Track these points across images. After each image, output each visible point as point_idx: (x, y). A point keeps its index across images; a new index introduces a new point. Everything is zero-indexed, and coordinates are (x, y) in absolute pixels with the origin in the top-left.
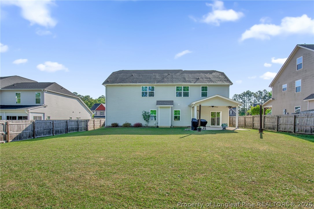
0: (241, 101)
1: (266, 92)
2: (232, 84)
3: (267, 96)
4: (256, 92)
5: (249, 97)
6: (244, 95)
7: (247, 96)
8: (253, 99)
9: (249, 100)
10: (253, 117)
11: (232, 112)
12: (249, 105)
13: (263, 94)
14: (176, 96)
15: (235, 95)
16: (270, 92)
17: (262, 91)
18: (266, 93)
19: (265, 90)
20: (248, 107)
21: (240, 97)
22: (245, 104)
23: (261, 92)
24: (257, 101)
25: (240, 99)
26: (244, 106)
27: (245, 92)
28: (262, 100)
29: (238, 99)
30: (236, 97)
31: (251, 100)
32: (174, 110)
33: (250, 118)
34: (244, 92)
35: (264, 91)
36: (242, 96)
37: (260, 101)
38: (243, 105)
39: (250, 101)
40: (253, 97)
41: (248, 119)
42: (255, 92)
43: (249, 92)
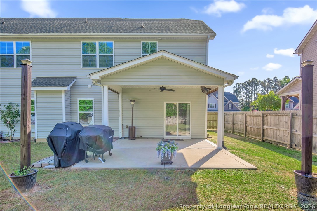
0: (245, 91)
1: (277, 80)
2: (214, 35)
3: (278, 85)
4: (264, 80)
5: (254, 87)
6: (249, 84)
7: (253, 85)
8: (260, 89)
9: (255, 90)
10: (263, 114)
11: (232, 105)
12: (255, 96)
13: (273, 82)
14: (83, 67)
15: (237, 84)
16: (282, 80)
17: (271, 78)
18: (277, 82)
19: (275, 77)
20: (253, 99)
21: (244, 87)
22: (250, 95)
23: (270, 81)
24: (265, 92)
25: (244, 89)
26: (249, 98)
27: (251, 80)
28: (271, 90)
29: (241, 90)
30: (239, 87)
31: (258, 91)
32: (78, 99)
33: (257, 116)
34: (249, 80)
35: (275, 79)
36: (246, 85)
37: (269, 91)
38: (247, 97)
39: (256, 92)
40: (260, 87)
41: (252, 118)
42: (262, 80)
43: (255, 79)
